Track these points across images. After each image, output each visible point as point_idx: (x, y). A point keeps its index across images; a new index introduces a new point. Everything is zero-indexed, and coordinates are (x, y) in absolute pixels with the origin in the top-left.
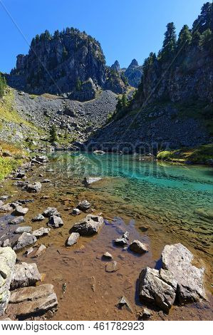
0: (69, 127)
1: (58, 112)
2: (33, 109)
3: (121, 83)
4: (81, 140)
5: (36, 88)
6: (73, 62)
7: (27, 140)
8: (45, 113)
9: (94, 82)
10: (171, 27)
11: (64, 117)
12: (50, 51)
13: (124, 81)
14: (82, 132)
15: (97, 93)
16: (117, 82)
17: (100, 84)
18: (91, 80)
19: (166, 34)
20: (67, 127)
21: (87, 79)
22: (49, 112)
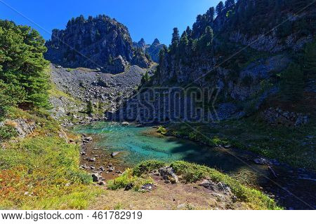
0: (103, 97)
1: (93, 84)
2: (70, 81)
3: (146, 60)
4: (113, 109)
5: (72, 62)
6: (105, 42)
7: (68, 114)
8: (81, 84)
9: (124, 58)
10: (176, 30)
11: (98, 88)
12: (85, 32)
13: (148, 58)
14: (114, 101)
15: (126, 67)
16: (142, 59)
17: (128, 60)
18: (120, 57)
19: (173, 34)
20: (101, 97)
21: (117, 56)
22: (84, 83)
